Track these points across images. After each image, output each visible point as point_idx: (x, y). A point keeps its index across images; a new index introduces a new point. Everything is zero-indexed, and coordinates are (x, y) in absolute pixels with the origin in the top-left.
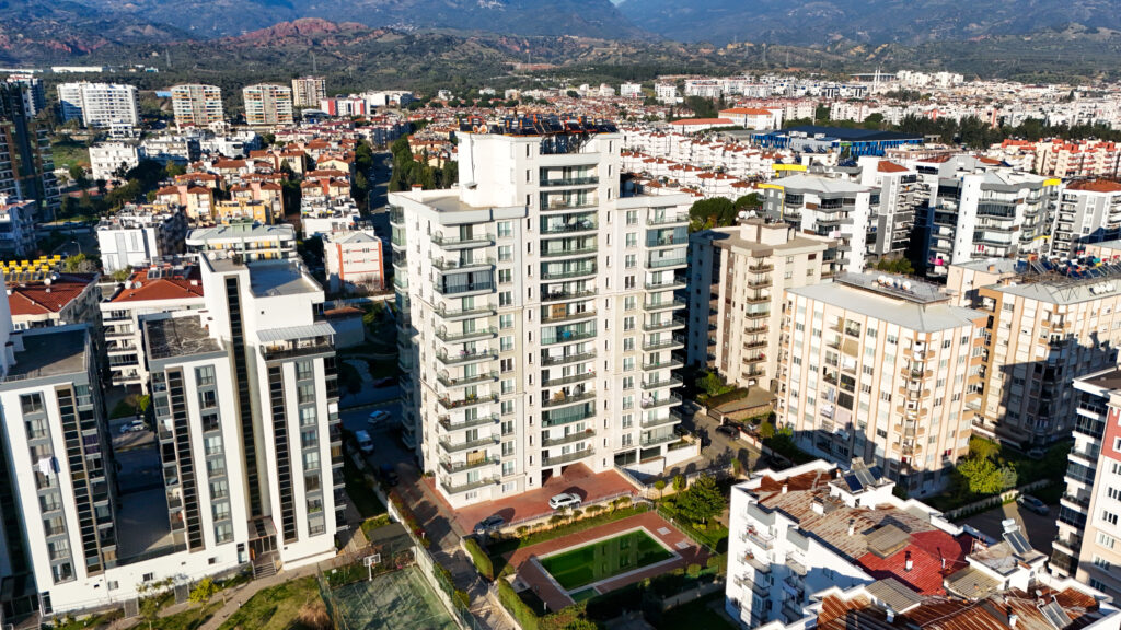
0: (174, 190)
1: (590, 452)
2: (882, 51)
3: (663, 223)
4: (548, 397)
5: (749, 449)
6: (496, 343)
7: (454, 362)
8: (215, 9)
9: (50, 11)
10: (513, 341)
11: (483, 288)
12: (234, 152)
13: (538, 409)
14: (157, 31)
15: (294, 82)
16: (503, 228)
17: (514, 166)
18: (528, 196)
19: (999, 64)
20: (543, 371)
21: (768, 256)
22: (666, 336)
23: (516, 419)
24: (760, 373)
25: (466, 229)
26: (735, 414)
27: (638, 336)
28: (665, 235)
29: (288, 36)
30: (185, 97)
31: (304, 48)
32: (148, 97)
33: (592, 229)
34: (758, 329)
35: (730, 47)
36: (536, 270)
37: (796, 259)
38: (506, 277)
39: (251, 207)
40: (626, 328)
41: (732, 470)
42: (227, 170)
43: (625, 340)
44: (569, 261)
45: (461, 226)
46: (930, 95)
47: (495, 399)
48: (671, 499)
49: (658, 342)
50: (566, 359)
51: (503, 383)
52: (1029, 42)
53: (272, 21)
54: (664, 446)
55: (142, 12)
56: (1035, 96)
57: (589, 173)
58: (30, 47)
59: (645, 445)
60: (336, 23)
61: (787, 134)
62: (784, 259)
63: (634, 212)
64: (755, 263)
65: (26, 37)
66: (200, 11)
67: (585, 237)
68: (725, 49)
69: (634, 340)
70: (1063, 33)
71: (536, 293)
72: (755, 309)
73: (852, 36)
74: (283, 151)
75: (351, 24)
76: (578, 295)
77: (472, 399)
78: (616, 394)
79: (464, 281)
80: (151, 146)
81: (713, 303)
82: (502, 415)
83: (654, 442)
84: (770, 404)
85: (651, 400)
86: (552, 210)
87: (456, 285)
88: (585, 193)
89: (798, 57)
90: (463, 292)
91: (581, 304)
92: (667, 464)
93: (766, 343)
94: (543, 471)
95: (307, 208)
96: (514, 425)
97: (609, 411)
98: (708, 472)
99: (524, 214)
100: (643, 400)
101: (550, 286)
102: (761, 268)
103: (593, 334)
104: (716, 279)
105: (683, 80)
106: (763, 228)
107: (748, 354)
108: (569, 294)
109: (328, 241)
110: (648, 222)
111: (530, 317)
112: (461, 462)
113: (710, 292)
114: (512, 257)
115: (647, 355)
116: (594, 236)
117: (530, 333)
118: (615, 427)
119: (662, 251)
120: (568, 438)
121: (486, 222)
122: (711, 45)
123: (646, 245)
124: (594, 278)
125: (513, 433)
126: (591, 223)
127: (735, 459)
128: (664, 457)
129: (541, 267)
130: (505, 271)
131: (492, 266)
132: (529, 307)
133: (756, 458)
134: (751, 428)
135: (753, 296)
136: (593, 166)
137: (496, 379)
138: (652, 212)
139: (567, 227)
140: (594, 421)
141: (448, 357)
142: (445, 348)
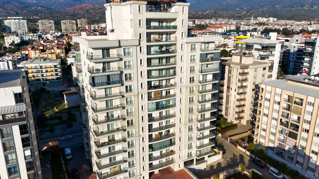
0: (27, 50)
1: (172, 162)
2: (251, 13)
3: (208, 50)
5: (243, 154)
6: (124, 112)
7: (102, 122)
8: (59, 2)
9: (11, 2)
10: (133, 111)
11: (116, 84)
12: (53, 39)
13: (147, 143)
14: (41, 8)
15: (78, 20)
16: (127, 51)
17: (132, 18)
18: (140, 34)
19: (286, 16)
20: (149, 125)
21: (247, 68)
22: (208, 105)
23: (136, 150)
24: (242, 118)
25: (106, 51)
26: (234, 137)
27: (196, 106)
28: (209, 56)
29: (79, 9)
30: (43, 24)
31: (84, 12)
32: (34, 25)
33: (174, 53)
34: (242, 100)
35: (207, 12)
36: (145, 74)
37: (258, 70)
38: (129, 77)
39: (51, 55)
40: (190, 102)
41: (240, 169)
42: (48, 44)
43: (189, 108)
44: (162, 70)
45: (103, 49)
46: (268, 24)
47: (124, 140)
49: (204, 108)
50: (161, 118)
51: (128, 132)
52: (293, 10)
53: (75, 5)
54: (206, 157)
55: (38, 3)
56: (300, 24)
57: (173, 24)
58: (4, 12)
59: (198, 156)
60: (93, 5)
61: (230, 33)
62: (254, 70)
63: (195, 45)
64: (241, 71)
65: (3, 10)
66: (55, 3)
67: (170, 57)
68: (206, 12)
69: (194, 108)
70: (304, 7)
71: (145, 86)
72: (241, 91)
73: (242, 9)
74: (68, 38)
75: (97, 6)
76: (166, 86)
77: (112, 141)
78: (185, 134)
79: (105, 80)
80: (26, 37)
81: (221, 88)
82: (128, 148)
83: (202, 155)
84: (248, 131)
85: (201, 136)
86: (153, 42)
87: (101, 82)
88: (170, 34)
89: (227, 15)
90: (105, 85)
91: (168, 91)
92: (208, 164)
93: (245, 105)
94: (149, 173)
95: (70, 55)
96: (134, 152)
97: (181, 142)
98: (229, 170)
99: (138, 44)
100: (198, 136)
101: (152, 82)
102: (243, 74)
103: (174, 106)
104: (223, 78)
105: (195, 20)
106: (243, 57)
107: (237, 110)
108: (162, 86)
109: (73, 65)
110: (201, 50)
111: (142, 98)
112: (107, 173)
113: (221, 84)
114: (132, 67)
115: (200, 115)
116: (175, 56)
117: (142, 106)
118: (184, 149)
119: (207, 65)
120: (162, 156)
121: (117, 47)
122: (202, 11)
123: (200, 62)
124: (174, 78)
125: (134, 156)
126: (173, 50)
127: (239, 161)
128: (207, 161)
129: (148, 72)
130: (128, 74)
131: (121, 71)
132: (141, 93)
133: (248, 160)
134: (244, 145)
135: (240, 86)
136: (174, 20)
137: (125, 130)
138: (203, 45)
139: (161, 52)
140: (174, 146)
141: (98, 120)
142: (97, 115)
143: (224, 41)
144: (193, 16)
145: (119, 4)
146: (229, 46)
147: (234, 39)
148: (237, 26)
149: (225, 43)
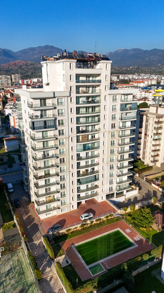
1: (96, 194)
3: (127, 101)
4: (80, 173)
5: (156, 191)
6: (57, 152)
7: (39, 159)
10: (65, 151)
11: (51, 128)
13: (75, 178)
15: (12, 75)
16: (60, 101)
17: (64, 73)
18: (71, 87)
20: (77, 163)
21: (162, 118)
22: (127, 148)
23: (67, 183)
24: (157, 161)
25: (43, 100)
26: (149, 176)
27: (117, 148)
28: (128, 106)
29: (13, 65)
31: (17, 68)
33: (98, 103)
34: (157, 145)
35: (131, 68)
36: (74, 120)
38: (61, 123)
40: (111, 145)
41: (153, 201)
43: (111, 150)
44: (89, 117)
45: (41, 99)
47: (57, 175)
48: (130, 215)
49: (124, 150)
50: (87, 158)
51: (60, 168)
53: (9, 61)
54: (125, 191)
57: (98, 78)
59: (118, 191)
60: (26, 62)
61: (151, 87)
63: (116, 96)
64: (157, 120)
67: (95, 107)
68: (129, 68)
69: (115, 150)
71: (75, 130)
72: (156, 137)
74: (4, 92)
75: (29, 62)
76: (92, 131)
77: (48, 175)
78: (107, 172)
79: (42, 124)
81: (139, 135)
82: (61, 181)
83: (121, 190)
84: (162, 172)
85: (121, 173)
86: (81, 94)
87: (39, 126)
88: (95, 87)
89: (149, 70)
90: (42, 129)
91: (93, 135)
92: (126, 198)
93: (160, 150)
94: (78, 203)
95: (7, 106)
96: (65, 185)
97: (104, 178)
98: (143, 202)
99: (69, 95)
100: (118, 174)
101: (80, 127)
102: (158, 122)
103: (98, 147)
104: (141, 127)
105: (119, 75)
106: (158, 108)
107: (153, 154)
108: (88, 131)
109: (10, 116)
110: (121, 100)
111: (72, 140)
112: (44, 201)
113: (139, 131)
114: (64, 114)
115: (119, 156)
116: (99, 106)
117: (72, 147)
118: (106, 184)
119: (126, 113)
120: (88, 189)
121: (52, 98)
122: (126, 67)
123: (120, 111)
124: (99, 124)
125: (65, 188)
126: (98, 101)
127: (152, 195)
128: (125, 195)
129: (77, 119)
130: (61, 121)
131: (55, 118)
132: (71, 136)
133: (160, 195)
134: (157, 182)
135: (155, 133)
136: (99, 75)
137: (58, 166)
138: (123, 96)
139: (88, 102)
140: (98, 182)
141: (37, 157)
142: (36, 154)
143: (145, 95)
144: (117, 71)
145: (53, 62)
146: (149, 99)
147: (154, 93)
148: (157, 81)
149: (146, 96)
